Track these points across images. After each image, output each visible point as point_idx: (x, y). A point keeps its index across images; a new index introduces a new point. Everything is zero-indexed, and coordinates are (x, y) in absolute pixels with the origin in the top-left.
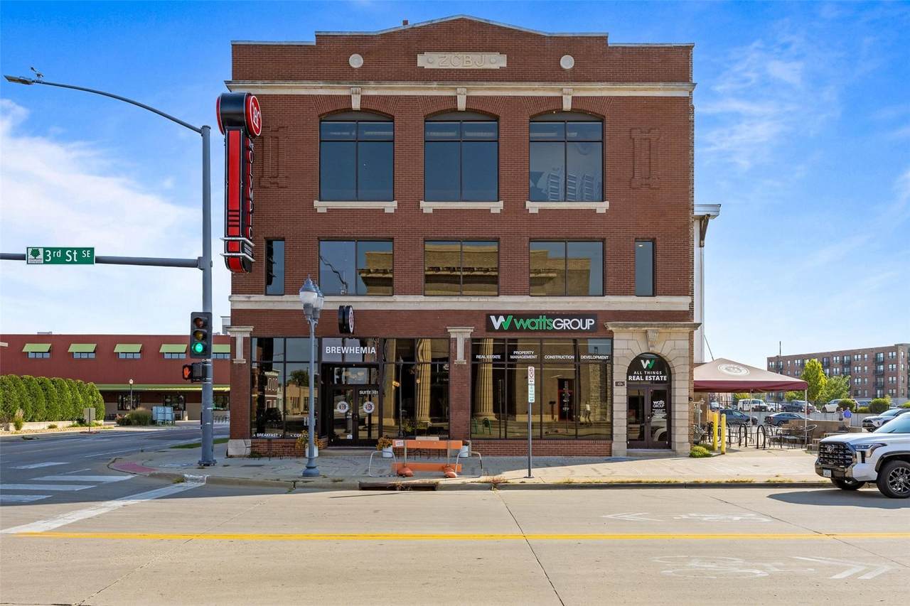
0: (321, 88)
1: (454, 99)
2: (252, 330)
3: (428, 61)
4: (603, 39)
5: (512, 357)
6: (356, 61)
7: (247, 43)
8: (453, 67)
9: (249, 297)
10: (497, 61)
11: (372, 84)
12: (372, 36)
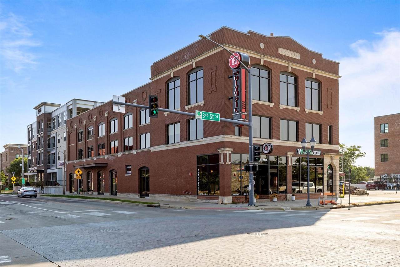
0: (252, 54)
1: (288, 67)
2: (232, 150)
3: (282, 51)
4: (321, 55)
5: (301, 164)
6: (262, 46)
7: (230, 29)
8: (287, 55)
9: (231, 136)
10: (297, 56)
11: (268, 57)
12: (266, 37)
